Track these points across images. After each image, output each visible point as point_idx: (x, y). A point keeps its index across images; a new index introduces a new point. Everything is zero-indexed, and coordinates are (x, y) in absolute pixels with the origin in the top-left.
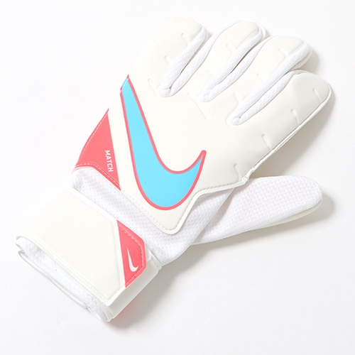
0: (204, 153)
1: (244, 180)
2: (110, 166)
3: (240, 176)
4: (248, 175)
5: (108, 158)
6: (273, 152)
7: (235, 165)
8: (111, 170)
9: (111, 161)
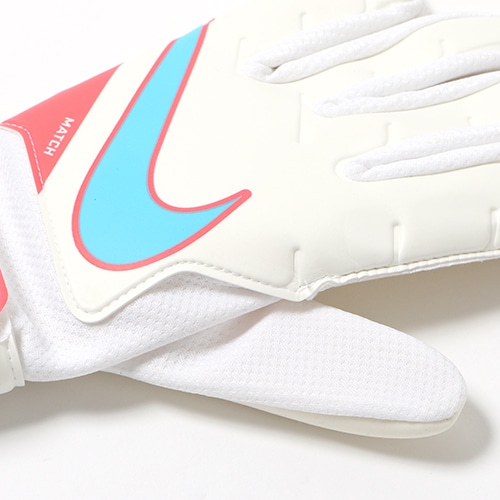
0: (245, 195)
2: (54, 144)
3: (298, 280)
5: (62, 130)
8: (49, 152)
9: (61, 138)
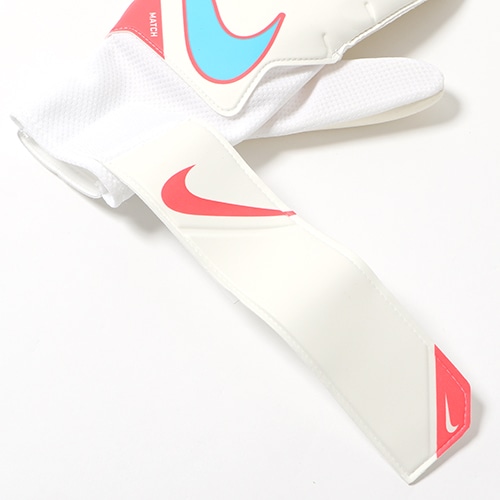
0: (281, 17)
1: (337, 57)
3: (330, 51)
4: (341, 51)
6: (378, 26)
7: (324, 35)
